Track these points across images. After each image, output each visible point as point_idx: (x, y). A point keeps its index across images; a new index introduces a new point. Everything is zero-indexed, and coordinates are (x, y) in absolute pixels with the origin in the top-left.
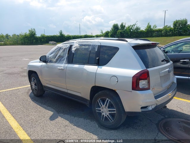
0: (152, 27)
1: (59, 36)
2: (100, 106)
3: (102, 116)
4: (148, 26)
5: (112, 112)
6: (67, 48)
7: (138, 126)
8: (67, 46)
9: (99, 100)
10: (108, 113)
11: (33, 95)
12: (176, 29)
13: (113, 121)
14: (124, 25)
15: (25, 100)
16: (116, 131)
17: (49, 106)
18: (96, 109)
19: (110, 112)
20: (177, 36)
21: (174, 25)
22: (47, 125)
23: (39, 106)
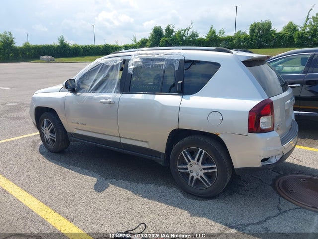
0: (217, 34)
1: (58, 46)
2: (187, 161)
3: (190, 179)
4: (210, 31)
5: (210, 171)
6: (117, 65)
7: (245, 191)
8: (117, 61)
9: (184, 152)
10: (201, 173)
11: (45, 150)
12: (254, 37)
13: (211, 185)
14: (171, 28)
15: (34, 161)
16: (215, 200)
17: (86, 169)
18: (179, 167)
19: (206, 171)
20: (256, 48)
21: (251, 30)
22: (94, 200)
23: (66, 170)
